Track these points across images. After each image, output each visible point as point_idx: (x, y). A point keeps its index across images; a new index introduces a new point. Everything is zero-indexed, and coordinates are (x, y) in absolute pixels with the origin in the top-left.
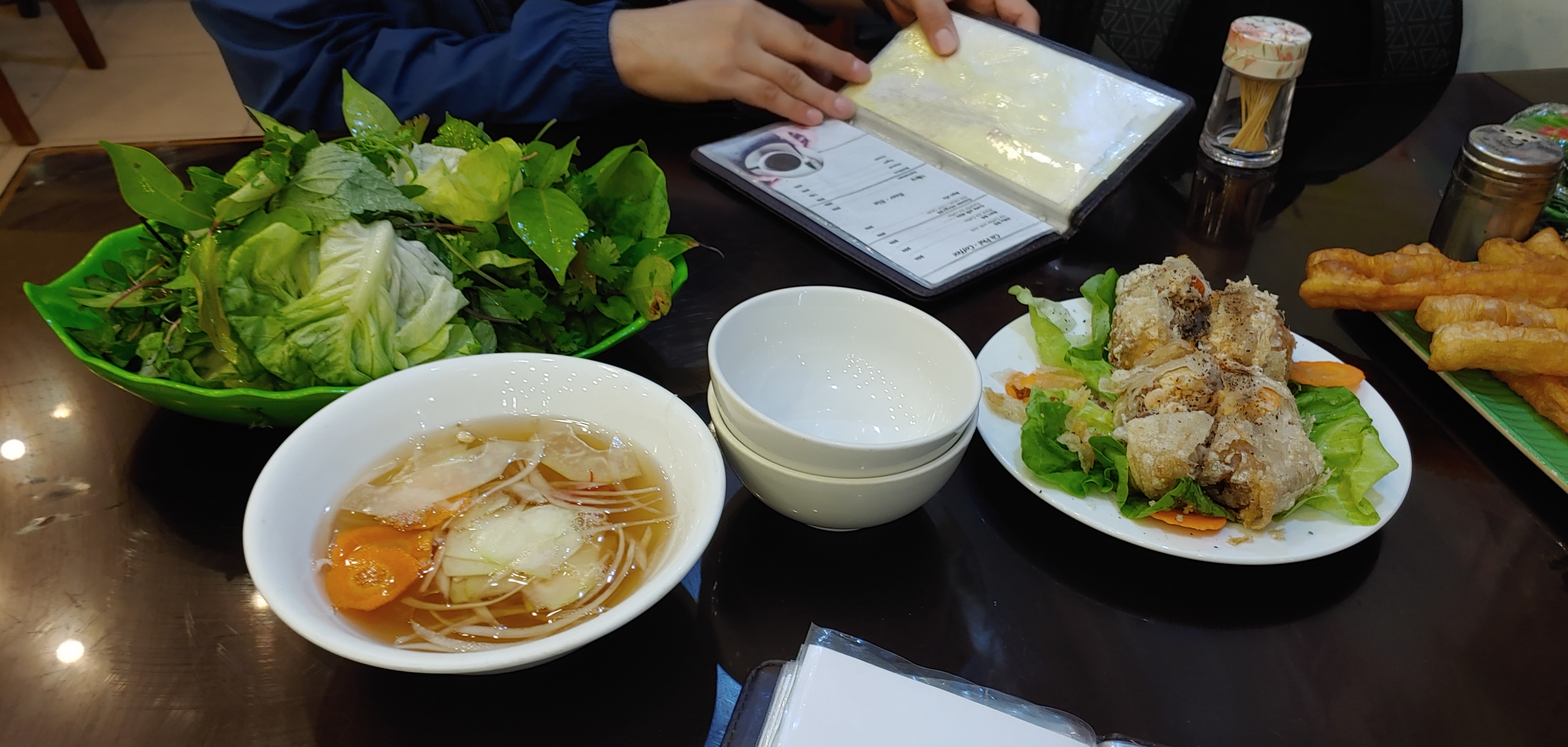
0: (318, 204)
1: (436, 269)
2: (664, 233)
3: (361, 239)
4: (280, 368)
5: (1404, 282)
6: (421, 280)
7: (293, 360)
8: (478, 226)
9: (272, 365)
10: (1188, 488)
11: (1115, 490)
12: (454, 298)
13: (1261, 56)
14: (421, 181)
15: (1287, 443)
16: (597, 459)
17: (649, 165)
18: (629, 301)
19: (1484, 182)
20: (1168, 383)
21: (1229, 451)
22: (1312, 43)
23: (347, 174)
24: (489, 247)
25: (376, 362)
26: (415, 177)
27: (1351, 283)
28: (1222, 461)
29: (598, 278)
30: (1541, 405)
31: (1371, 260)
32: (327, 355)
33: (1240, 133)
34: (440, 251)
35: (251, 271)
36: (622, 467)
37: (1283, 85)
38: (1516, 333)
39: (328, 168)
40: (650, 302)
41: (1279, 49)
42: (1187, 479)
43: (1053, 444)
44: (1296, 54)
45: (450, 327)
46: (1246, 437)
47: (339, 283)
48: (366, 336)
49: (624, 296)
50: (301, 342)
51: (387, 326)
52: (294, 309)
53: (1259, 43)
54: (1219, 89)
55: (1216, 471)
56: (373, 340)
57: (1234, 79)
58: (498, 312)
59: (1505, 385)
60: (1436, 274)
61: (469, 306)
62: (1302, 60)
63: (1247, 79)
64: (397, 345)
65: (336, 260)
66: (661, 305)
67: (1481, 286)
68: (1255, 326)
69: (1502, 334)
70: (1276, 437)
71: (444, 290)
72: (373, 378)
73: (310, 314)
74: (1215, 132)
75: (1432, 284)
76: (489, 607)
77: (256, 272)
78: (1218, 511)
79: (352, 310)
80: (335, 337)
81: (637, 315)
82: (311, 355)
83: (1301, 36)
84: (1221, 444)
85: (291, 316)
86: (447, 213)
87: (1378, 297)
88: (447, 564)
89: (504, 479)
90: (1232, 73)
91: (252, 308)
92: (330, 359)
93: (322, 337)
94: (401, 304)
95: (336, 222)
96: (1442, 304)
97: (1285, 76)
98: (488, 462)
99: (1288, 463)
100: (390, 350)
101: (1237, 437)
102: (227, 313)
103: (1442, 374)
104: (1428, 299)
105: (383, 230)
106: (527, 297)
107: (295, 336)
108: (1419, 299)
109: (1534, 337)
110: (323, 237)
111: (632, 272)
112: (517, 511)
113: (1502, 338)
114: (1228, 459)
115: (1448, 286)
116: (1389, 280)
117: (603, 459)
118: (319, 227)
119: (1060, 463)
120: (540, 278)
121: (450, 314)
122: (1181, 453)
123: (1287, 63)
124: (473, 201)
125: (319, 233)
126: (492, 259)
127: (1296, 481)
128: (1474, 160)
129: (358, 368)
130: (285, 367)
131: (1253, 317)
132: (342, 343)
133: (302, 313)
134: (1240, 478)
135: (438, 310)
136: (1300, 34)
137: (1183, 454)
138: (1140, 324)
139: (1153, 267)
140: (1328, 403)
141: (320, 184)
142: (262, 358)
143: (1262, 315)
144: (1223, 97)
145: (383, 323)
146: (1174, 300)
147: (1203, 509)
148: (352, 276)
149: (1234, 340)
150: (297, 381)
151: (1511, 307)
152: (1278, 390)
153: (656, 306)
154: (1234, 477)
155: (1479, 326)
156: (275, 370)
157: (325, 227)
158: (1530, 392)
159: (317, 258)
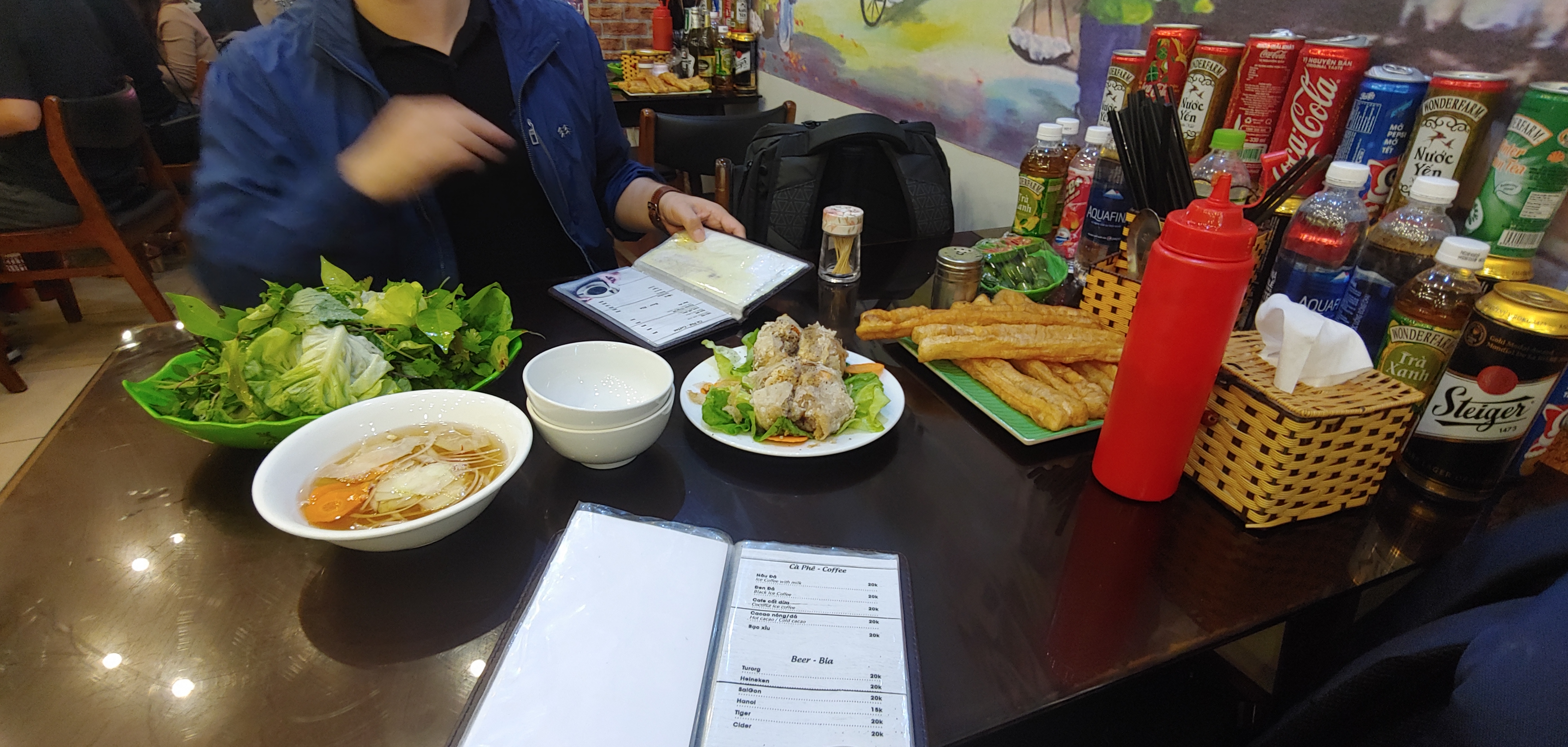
0: (300, 318)
1: (373, 351)
2: (509, 328)
3: (325, 335)
4: (280, 407)
5: (903, 321)
6: (364, 356)
7: (288, 403)
8: (397, 327)
9: (275, 406)
10: (783, 421)
11: (750, 430)
12: (384, 366)
13: (838, 223)
14: (366, 306)
15: (832, 395)
16: (466, 440)
17: (501, 294)
18: (490, 365)
19: (948, 274)
20: (775, 374)
21: (802, 401)
22: (864, 215)
23: (318, 302)
24: (406, 339)
25: (338, 400)
26: (362, 306)
27: (878, 324)
28: (800, 406)
29: (470, 352)
30: (972, 374)
31: (889, 313)
32: (309, 398)
33: (837, 266)
34: (377, 342)
35: (261, 357)
36: (480, 442)
37: (854, 238)
38: (954, 339)
39: (307, 299)
40: (499, 361)
41: (847, 219)
42: (782, 417)
43: (719, 411)
44: (856, 222)
45: (382, 380)
46: (809, 393)
47: (314, 359)
48: (332, 387)
49: (487, 362)
50: (292, 392)
51: (345, 380)
52: (288, 376)
53: (836, 217)
54: (823, 245)
55: (797, 412)
56: (335, 389)
57: (830, 238)
58: (413, 373)
59: (959, 368)
60: (920, 316)
61: (394, 370)
62: (861, 225)
63: (837, 237)
64: (351, 391)
65: (312, 347)
66: (504, 361)
67: (940, 319)
68: (820, 344)
69: (948, 340)
70: (827, 392)
71: (378, 361)
72: (336, 409)
73: (297, 377)
74: (825, 267)
75: (917, 321)
76: (401, 513)
77: (264, 358)
78: (802, 433)
79: (322, 373)
80: (312, 389)
81: (494, 371)
82: (298, 399)
83: (859, 212)
84: (798, 397)
85: (287, 379)
86: (381, 324)
87: (893, 331)
88: (377, 496)
89: (413, 454)
90: (829, 235)
91: (263, 377)
92: (311, 400)
93: (305, 389)
94: (352, 370)
95: (312, 326)
96: (921, 330)
97: (853, 233)
98: (404, 447)
99: (833, 404)
100: (347, 395)
101: (805, 393)
102: (246, 380)
103: (926, 364)
104: (916, 328)
105: (340, 330)
106: (428, 363)
107: (288, 390)
108: (912, 329)
109: (963, 339)
110: (303, 335)
111: (490, 348)
112: (419, 467)
113: (949, 342)
114: (802, 405)
115: (924, 321)
116: (898, 322)
117: (469, 440)
118: (301, 330)
119: (724, 421)
120: (436, 353)
121: (381, 374)
122: (777, 403)
123: (852, 226)
124: (394, 314)
125: (301, 333)
126: (407, 344)
127: (839, 414)
128: (941, 263)
129: (328, 405)
130: (283, 407)
131: (819, 339)
132: (318, 391)
133: (292, 377)
134: (809, 413)
135: (375, 371)
136: (858, 212)
137: (779, 404)
138: (765, 350)
139: (772, 323)
140: (863, 380)
141: (301, 308)
142: (268, 403)
143: (823, 338)
144: (826, 249)
145: (341, 379)
146: (783, 337)
147: (793, 432)
148: (322, 354)
149: (810, 351)
150: (291, 414)
151: (954, 328)
152: (829, 371)
153: (502, 363)
154: (806, 413)
155: (938, 337)
156: (277, 409)
157: (305, 330)
158: (968, 369)
159: (300, 347)
